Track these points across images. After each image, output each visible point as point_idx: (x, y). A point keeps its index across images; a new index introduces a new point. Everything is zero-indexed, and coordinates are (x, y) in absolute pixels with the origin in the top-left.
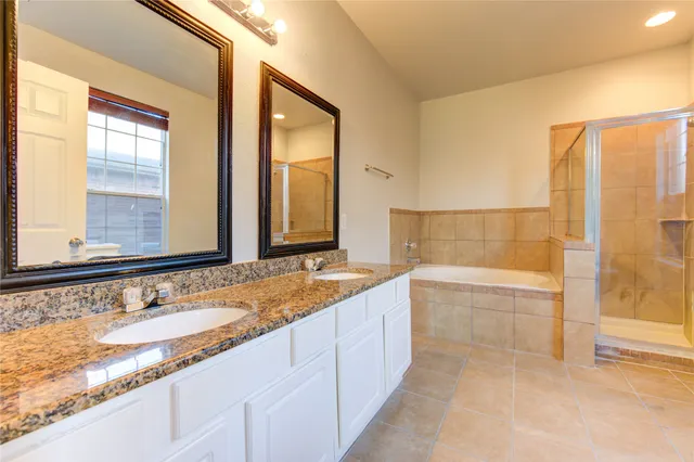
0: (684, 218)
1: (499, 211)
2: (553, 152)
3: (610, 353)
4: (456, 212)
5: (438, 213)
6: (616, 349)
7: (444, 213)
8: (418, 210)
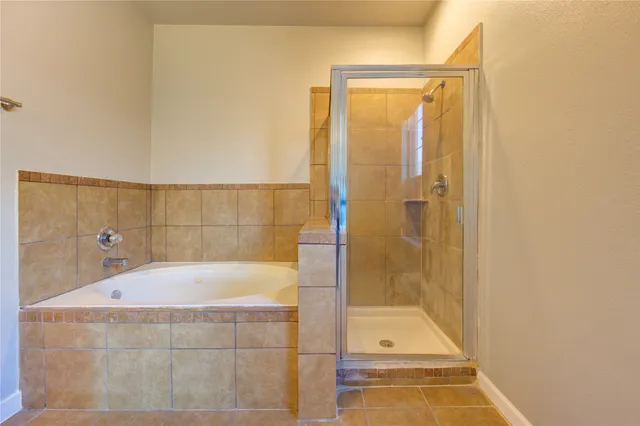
0: (421, 199)
1: (256, 186)
2: (313, 120)
3: (357, 377)
4: (202, 187)
5: (176, 187)
6: (363, 372)
7: (186, 187)
8: (144, 182)
